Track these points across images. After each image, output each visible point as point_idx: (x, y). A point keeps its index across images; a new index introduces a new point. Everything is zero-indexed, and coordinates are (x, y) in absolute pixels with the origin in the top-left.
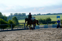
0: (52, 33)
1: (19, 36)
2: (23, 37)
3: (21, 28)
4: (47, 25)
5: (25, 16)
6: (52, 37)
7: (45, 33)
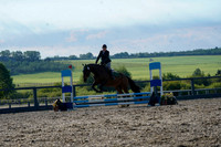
0: (131, 124)
1: (14, 134)
2: (28, 137)
3: (20, 103)
4: (114, 93)
5: (38, 60)
6: (133, 137)
7: (108, 121)
